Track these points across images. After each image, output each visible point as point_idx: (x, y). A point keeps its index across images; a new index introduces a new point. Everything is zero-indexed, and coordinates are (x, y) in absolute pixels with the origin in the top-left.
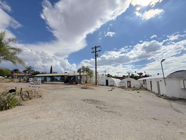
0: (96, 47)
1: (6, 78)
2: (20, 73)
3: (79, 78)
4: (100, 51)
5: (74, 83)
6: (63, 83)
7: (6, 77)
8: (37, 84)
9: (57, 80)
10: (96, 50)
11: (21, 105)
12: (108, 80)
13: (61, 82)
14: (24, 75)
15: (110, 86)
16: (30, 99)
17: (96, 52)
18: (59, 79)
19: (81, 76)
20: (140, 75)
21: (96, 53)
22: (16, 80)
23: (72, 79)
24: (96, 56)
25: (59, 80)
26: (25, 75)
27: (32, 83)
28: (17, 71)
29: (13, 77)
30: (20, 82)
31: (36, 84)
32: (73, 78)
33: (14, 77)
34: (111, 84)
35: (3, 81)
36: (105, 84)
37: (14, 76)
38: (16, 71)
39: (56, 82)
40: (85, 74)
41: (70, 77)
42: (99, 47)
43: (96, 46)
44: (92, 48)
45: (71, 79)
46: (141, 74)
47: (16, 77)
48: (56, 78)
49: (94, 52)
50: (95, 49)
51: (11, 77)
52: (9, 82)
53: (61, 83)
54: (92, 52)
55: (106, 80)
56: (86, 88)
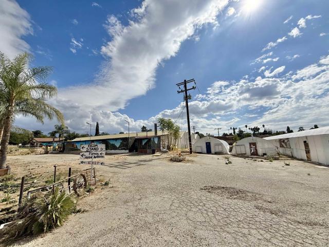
0: (185, 83)
1: (20, 147)
2: (44, 137)
3: (156, 141)
4: (194, 88)
5: (148, 151)
6: (127, 151)
7: (21, 144)
8: (98, 157)
9: (114, 148)
10: (185, 87)
11: (79, 211)
12: (209, 143)
13: (122, 149)
14: (52, 140)
15: (216, 153)
16: (88, 191)
17: (186, 90)
18: (118, 144)
19: (159, 137)
20: (255, 131)
21: (186, 93)
22: (39, 150)
23: (143, 144)
24: (187, 98)
25: (118, 146)
26: (54, 140)
27: (87, 154)
28: (39, 133)
29: (33, 145)
30: (47, 154)
31: (95, 157)
32: (146, 141)
33: (35, 144)
34: (217, 150)
35: (17, 153)
36: (205, 150)
37: (34, 142)
38: (37, 134)
39: (113, 151)
40: (166, 132)
41: (139, 140)
42: (193, 80)
43: (185, 80)
44: (178, 85)
45: (141, 143)
46: (256, 129)
47: (39, 144)
48: (112, 142)
49: (182, 91)
50: (183, 85)
51: (29, 145)
52: (28, 154)
53: (123, 151)
54: (179, 92)
55: (206, 143)
56: (180, 161)
